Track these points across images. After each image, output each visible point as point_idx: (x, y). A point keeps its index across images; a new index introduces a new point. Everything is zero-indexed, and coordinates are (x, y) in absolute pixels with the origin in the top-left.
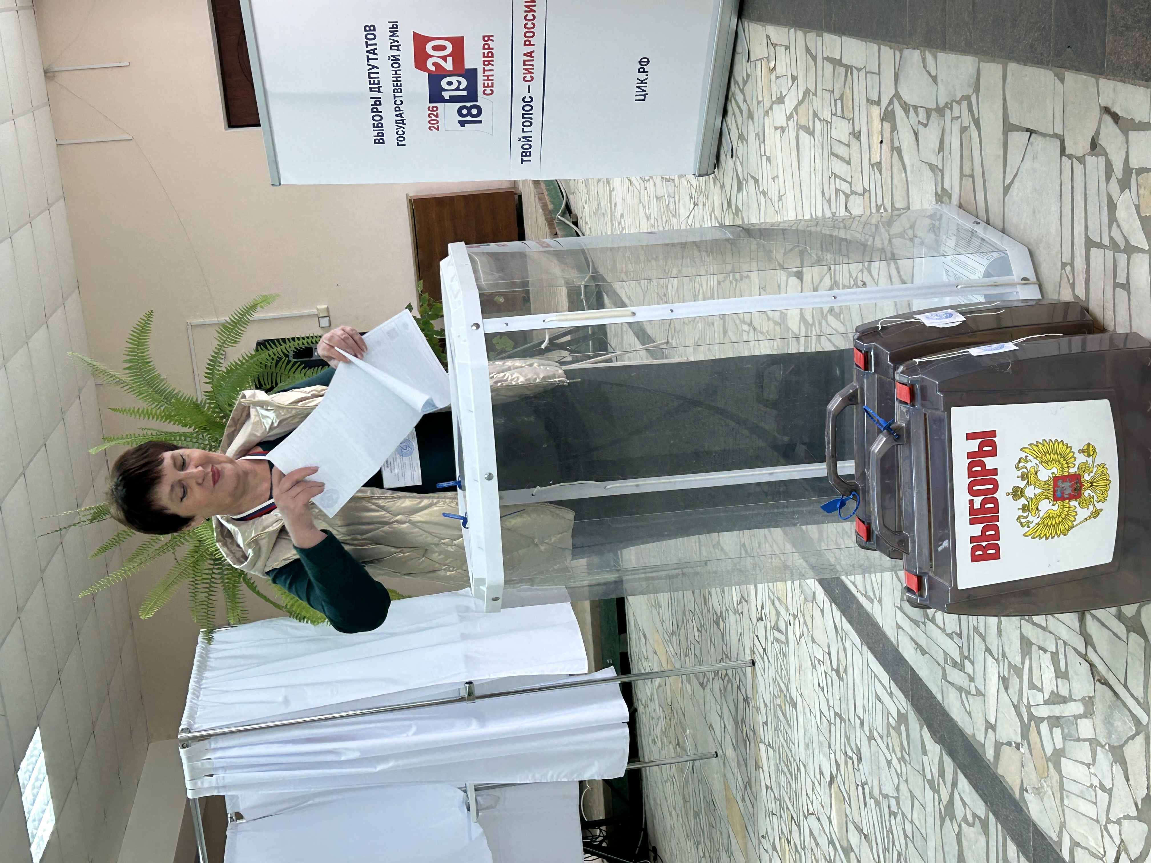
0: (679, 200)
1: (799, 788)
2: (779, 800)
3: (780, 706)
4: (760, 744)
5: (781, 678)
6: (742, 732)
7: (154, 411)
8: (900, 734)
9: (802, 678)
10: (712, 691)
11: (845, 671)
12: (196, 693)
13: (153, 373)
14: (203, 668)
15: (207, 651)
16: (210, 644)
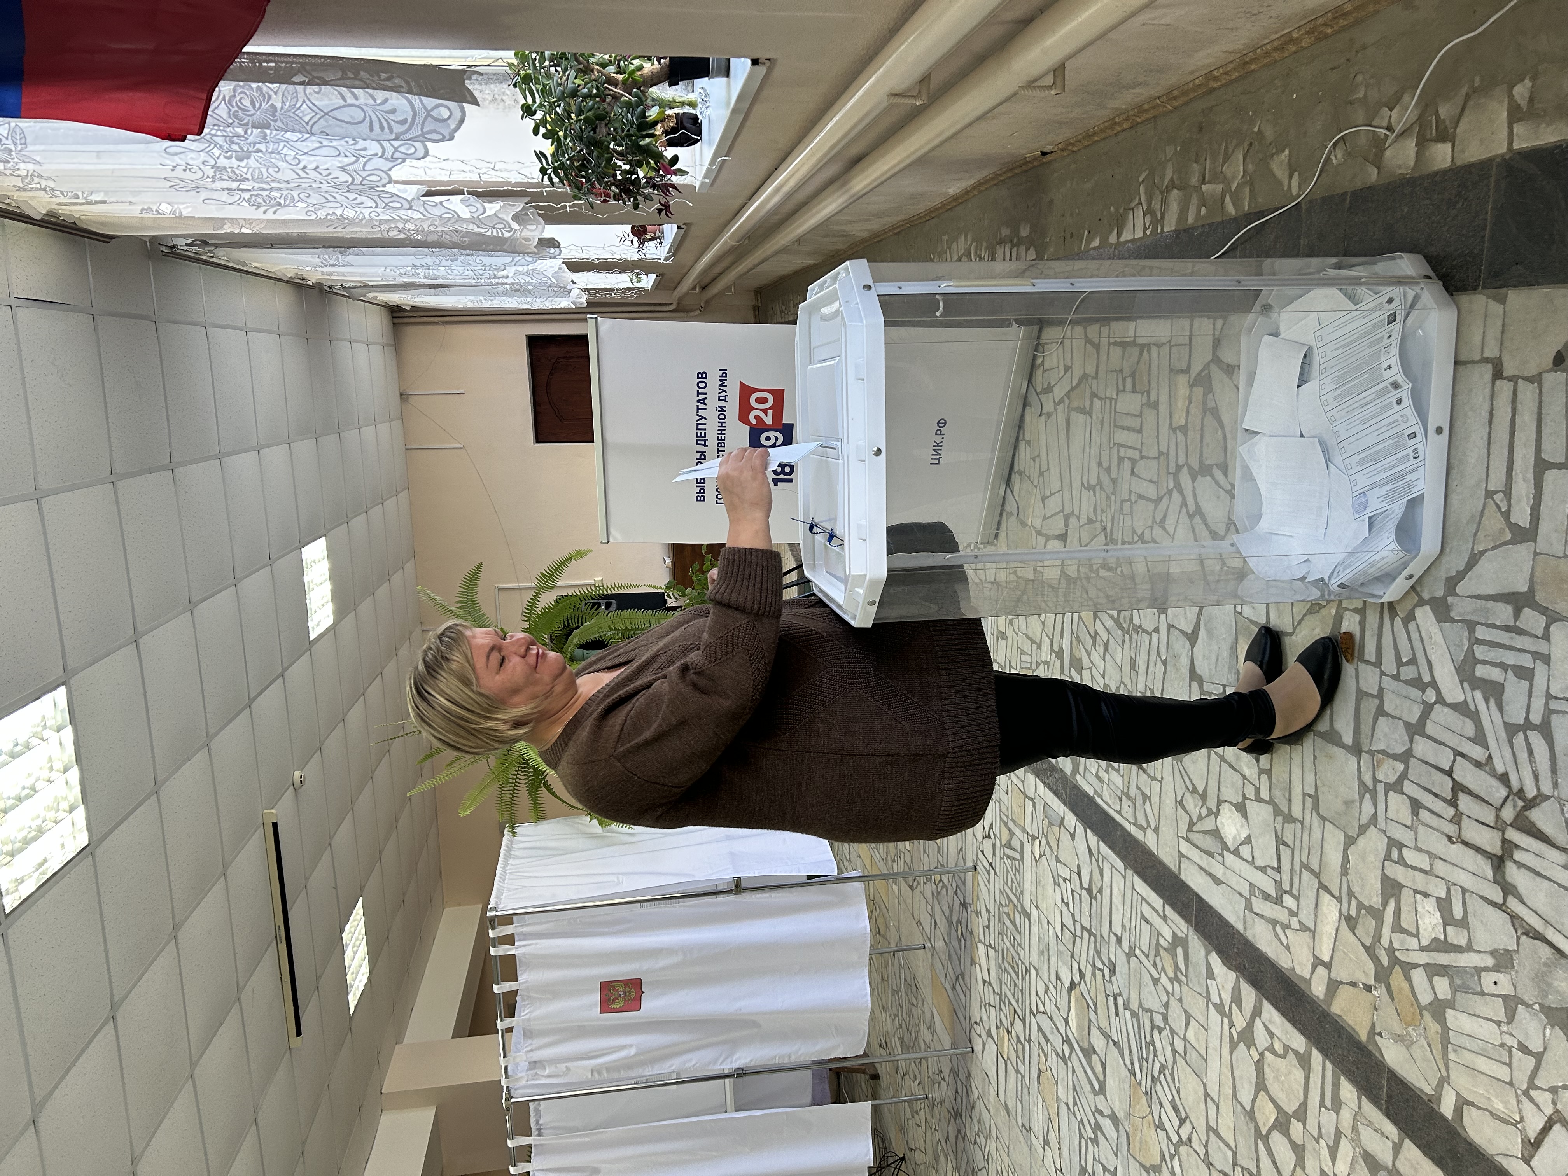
1: (1028, 988)
2: (1000, 995)
3: (1008, 915)
4: (979, 945)
5: (1011, 890)
6: (957, 931)
8: (1174, 956)
9: (1040, 891)
10: (923, 893)
11: (1100, 891)
15: (511, 842)
16: (514, 836)
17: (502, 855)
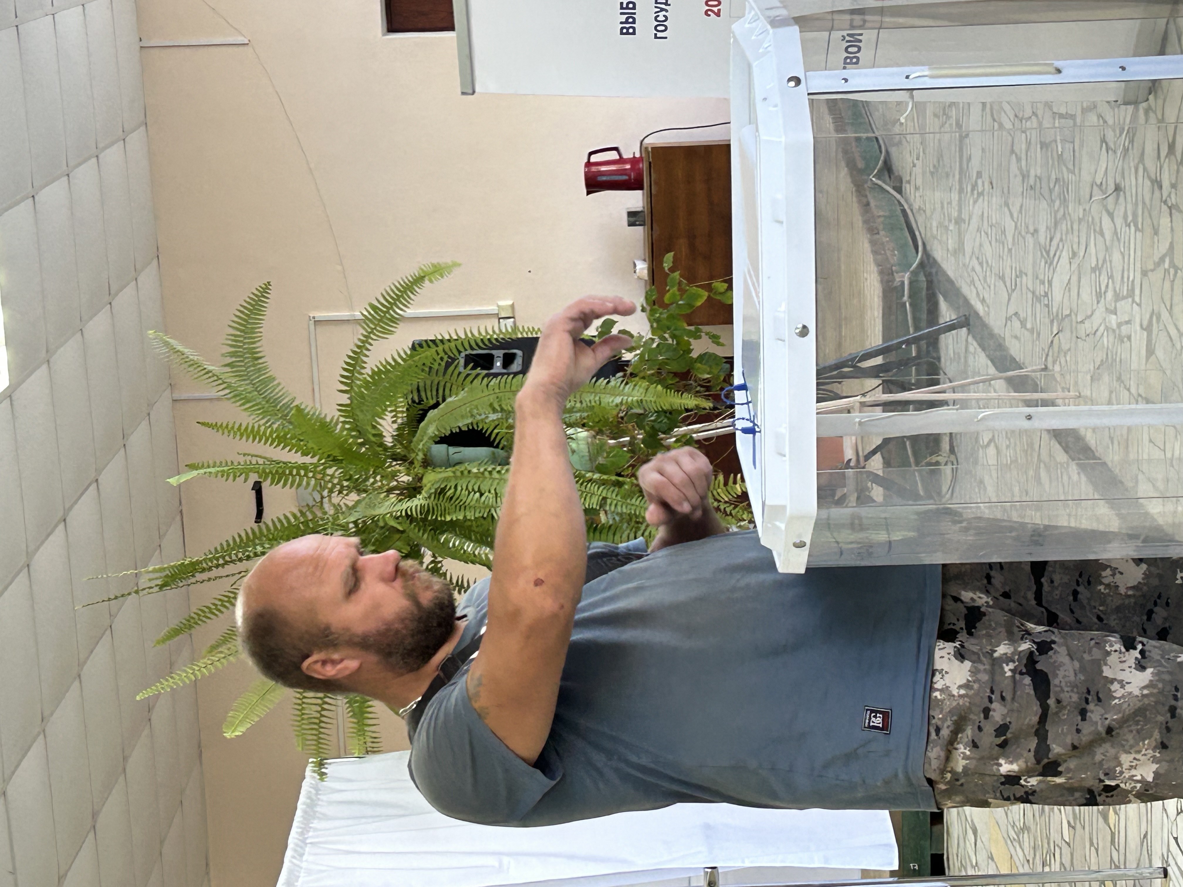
0: (1082, 146)
7: (263, 428)
12: (299, 849)
13: (264, 374)
14: (310, 816)
15: (317, 790)
16: (322, 780)
17: (299, 813)
